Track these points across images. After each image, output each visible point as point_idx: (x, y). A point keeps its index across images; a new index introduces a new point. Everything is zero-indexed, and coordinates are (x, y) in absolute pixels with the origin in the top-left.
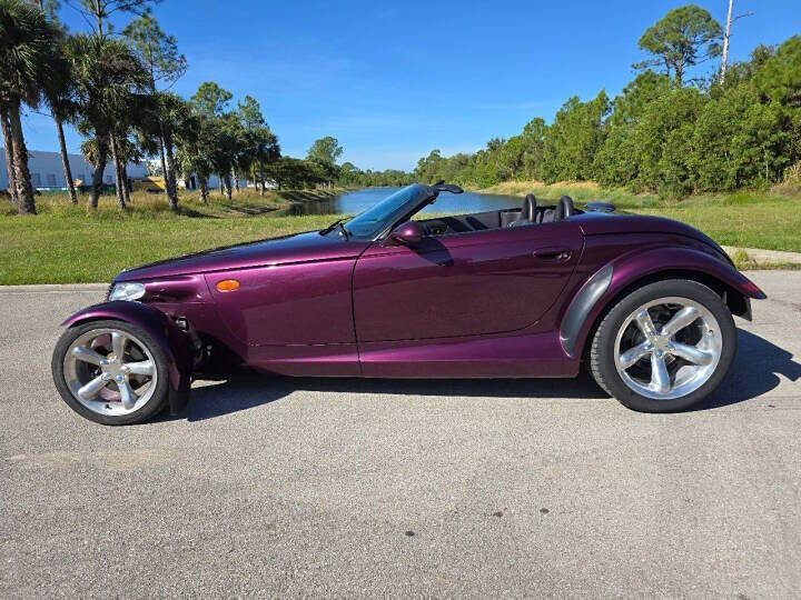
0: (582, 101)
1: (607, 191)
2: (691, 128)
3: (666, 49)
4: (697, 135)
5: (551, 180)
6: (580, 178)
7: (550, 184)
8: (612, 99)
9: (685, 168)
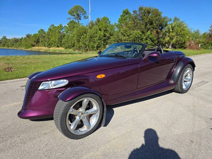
0: (55, 26)
1: (67, 50)
2: (86, 35)
3: (75, 15)
4: (88, 37)
5: (49, 47)
6: (58, 47)
7: (49, 48)
8: (64, 26)
9: (86, 45)
